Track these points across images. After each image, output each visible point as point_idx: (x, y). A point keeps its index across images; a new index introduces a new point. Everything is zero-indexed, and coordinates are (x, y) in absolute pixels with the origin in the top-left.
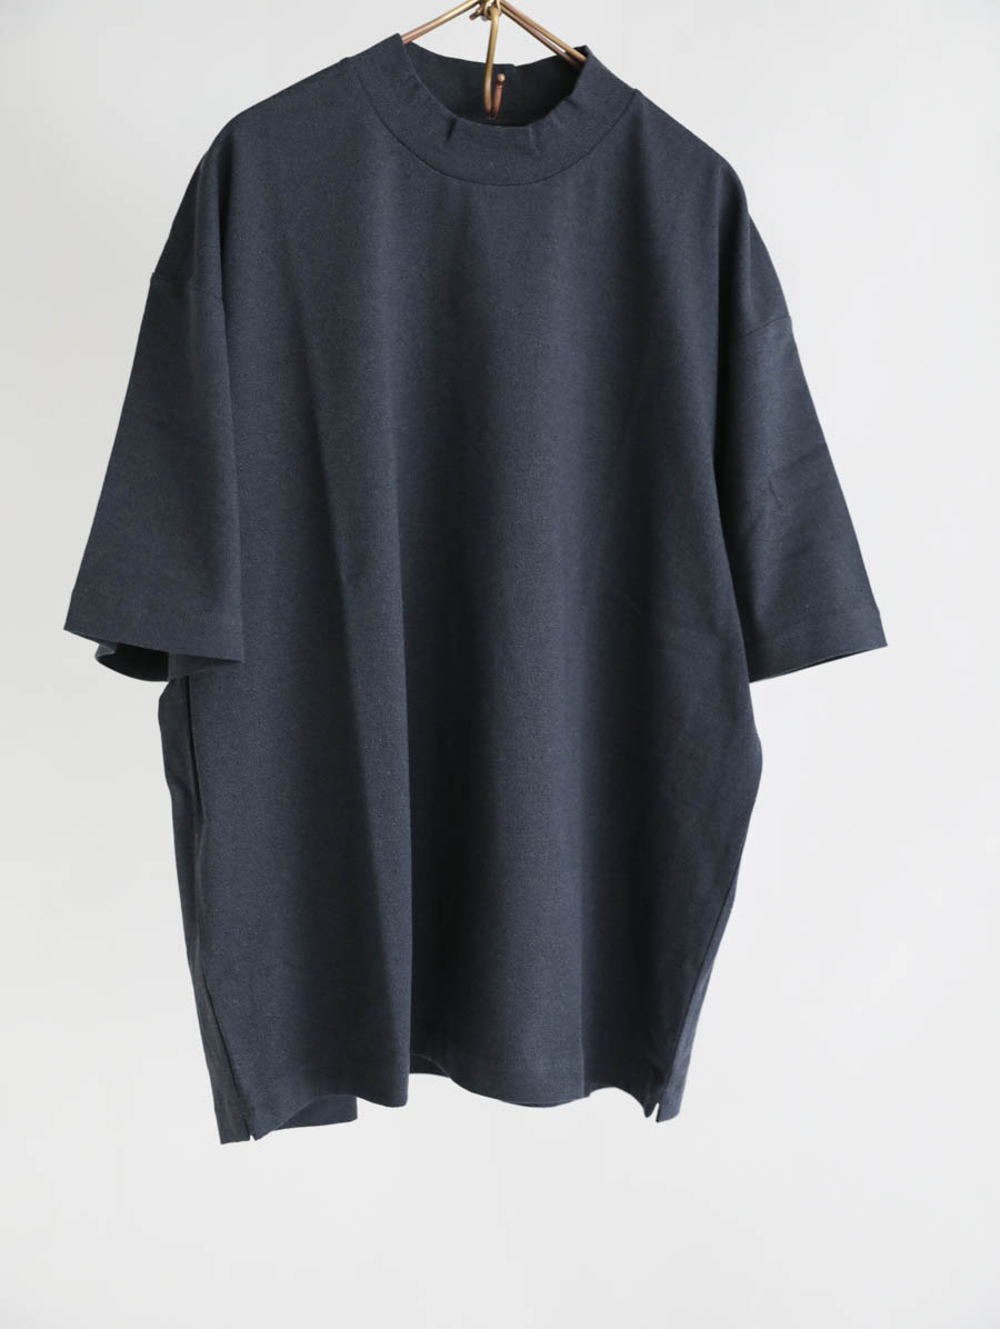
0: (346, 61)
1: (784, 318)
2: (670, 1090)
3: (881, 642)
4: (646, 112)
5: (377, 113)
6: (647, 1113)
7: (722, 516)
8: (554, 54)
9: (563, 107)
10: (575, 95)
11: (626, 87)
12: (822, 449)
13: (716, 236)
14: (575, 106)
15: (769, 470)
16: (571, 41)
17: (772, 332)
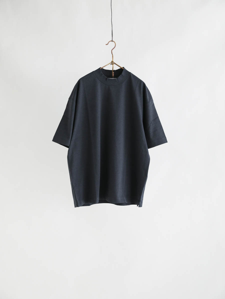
0: (93, 71)
1: (152, 100)
2: (140, 203)
3: (167, 142)
4: (132, 75)
5: (97, 78)
6: (137, 206)
7: (143, 126)
8: (120, 68)
9: (121, 76)
10: (122, 74)
11: (129, 72)
12: (158, 117)
13: (142, 90)
14: (122, 75)
15: (151, 120)
16: (122, 67)
17: (151, 102)
